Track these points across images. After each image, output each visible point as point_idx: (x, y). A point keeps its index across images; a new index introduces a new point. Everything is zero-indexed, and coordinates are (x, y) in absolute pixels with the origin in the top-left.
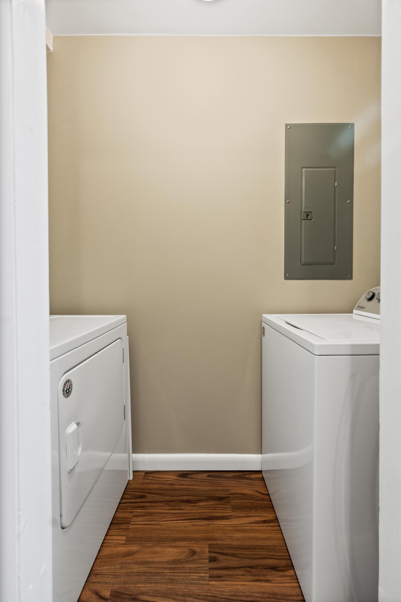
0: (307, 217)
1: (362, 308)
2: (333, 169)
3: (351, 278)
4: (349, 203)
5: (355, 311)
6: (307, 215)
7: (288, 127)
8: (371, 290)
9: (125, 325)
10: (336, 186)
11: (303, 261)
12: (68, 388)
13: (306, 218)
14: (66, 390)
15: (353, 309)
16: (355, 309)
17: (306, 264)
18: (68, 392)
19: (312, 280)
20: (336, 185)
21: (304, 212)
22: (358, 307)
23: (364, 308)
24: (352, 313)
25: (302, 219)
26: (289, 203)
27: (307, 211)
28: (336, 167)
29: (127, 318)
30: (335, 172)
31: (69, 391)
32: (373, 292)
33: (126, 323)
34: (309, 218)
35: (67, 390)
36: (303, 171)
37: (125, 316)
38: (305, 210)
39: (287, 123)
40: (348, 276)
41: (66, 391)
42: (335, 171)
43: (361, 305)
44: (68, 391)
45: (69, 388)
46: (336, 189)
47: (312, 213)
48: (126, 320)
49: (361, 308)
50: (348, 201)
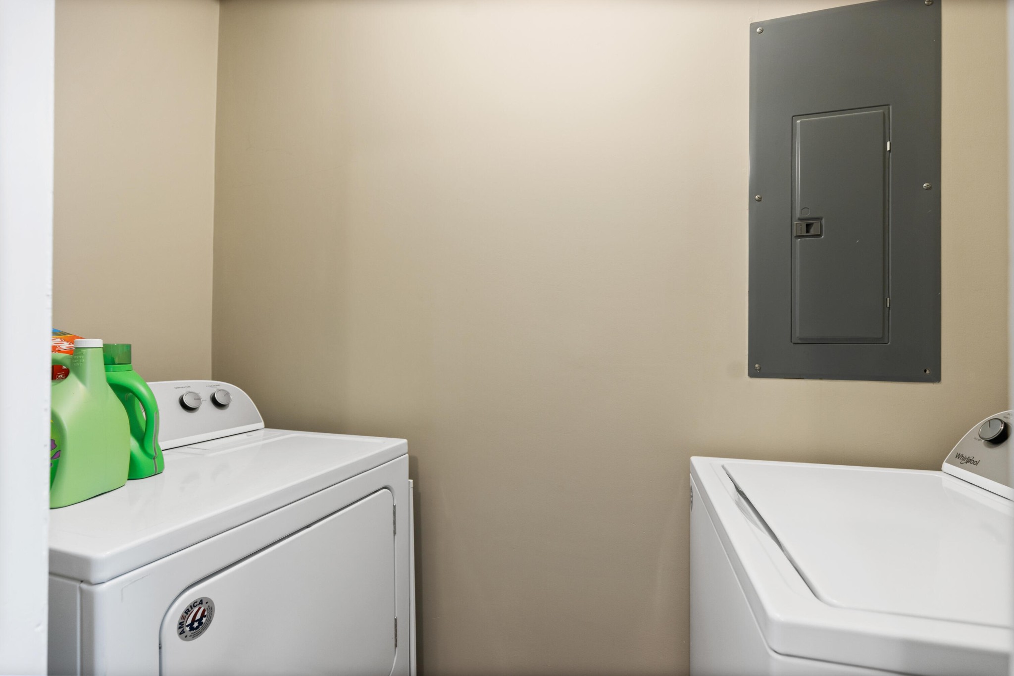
0: (808, 231)
1: (969, 461)
2: (880, 111)
3: (935, 377)
4: (928, 189)
5: (946, 466)
6: (808, 226)
7: (758, 30)
8: (999, 415)
9: (403, 459)
10: (890, 151)
11: (797, 333)
12: (198, 617)
13: (804, 233)
14: (189, 622)
15: (943, 461)
16: (948, 462)
17: (805, 342)
18: (198, 627)
19: (821, 379)
20: (888, 149)
21: (800, 219)
22: (958, 456)
23: (977, 463)
24: (939, 468)
25: (795, 234)
26: (759, 200)
27: (808, 215)
28: (888, 105)
29: (409, 444)
30: (885, 117)
31: (200, 623)
32: (1005, 420)
33: (407, 455)
34: (812, 232)
35: (193, 621)
36: (796, 125)
37: (405, 441)
38: (801, 213)
39: (756, 20)
40: (928, 372)
41: (191, 625)
42: (886, 113)
43: (967, 454)
44: (196, 624)
45: (203, 616)
46: (887, 157)
47: (822, 219)
48: (406, 449)
49: (966, 461)
50: (925, 185)
